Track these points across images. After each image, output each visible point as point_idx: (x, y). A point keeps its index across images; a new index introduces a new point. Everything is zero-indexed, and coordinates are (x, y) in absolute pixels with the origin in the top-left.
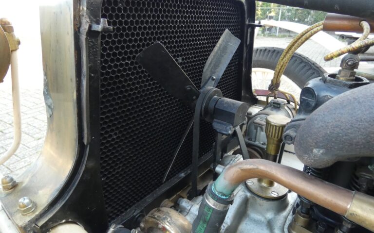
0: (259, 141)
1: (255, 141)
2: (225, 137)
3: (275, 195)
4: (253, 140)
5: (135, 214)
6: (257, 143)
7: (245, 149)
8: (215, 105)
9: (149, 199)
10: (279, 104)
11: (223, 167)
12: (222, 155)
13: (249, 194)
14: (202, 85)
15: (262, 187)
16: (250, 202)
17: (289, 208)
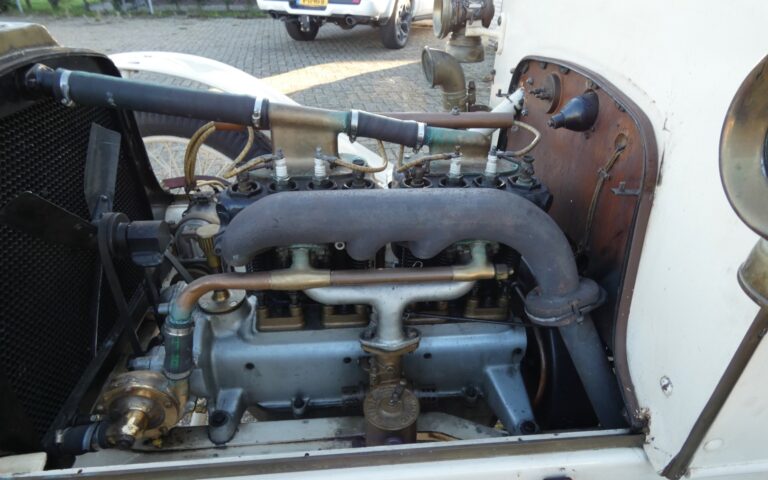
0: (198, 255)
1: (193, 257)
2: (153, 269)
3: (234, 304)
4: (190, 256)
5: (69, 418)
6: (196, 258)
7: (185, 272)
8: (126, 235)
9: (78, 394)
10: (205, 198)
11: (166, 304)
12: (159, 292)
13: (209, 318)
14: (91, 213)
15: (219, 304)
16: (212, 324)
17: (253, 309)
